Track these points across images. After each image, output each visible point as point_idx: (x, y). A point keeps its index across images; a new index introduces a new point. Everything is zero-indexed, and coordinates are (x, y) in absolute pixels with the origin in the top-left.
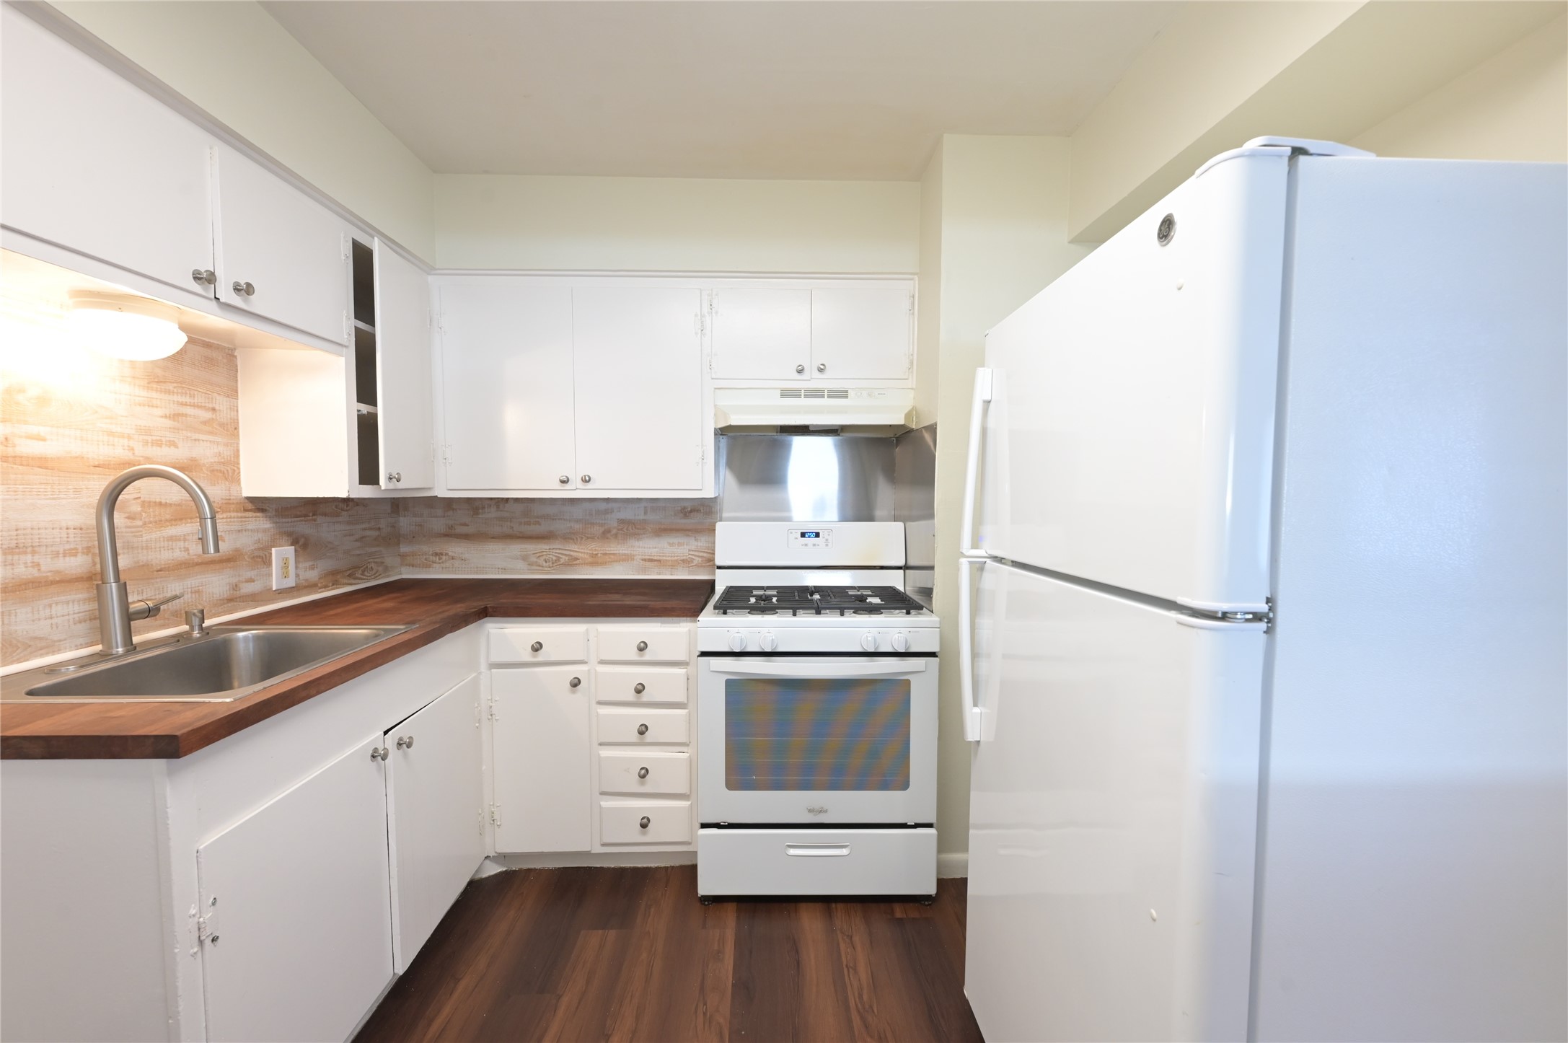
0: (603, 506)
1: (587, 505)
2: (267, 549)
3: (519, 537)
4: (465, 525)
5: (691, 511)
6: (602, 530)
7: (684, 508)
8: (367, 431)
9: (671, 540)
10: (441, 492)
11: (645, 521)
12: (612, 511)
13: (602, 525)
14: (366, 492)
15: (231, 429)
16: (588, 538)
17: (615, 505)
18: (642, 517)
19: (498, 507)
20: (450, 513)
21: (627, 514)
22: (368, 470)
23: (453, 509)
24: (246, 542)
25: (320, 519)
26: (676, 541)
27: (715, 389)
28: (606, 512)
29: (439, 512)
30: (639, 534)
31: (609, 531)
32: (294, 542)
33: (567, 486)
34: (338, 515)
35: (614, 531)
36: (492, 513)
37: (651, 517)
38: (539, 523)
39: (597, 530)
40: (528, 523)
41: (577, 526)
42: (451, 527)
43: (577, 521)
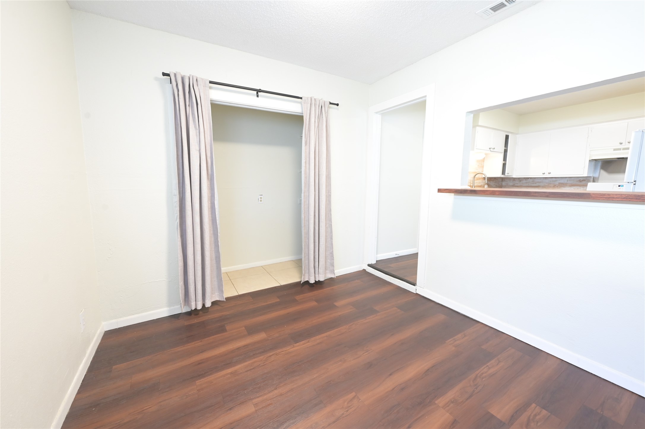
0: (554, 179)
1: (550, 179)
2: (484, 185)
3: (530, 187)
4: (517, 184)
5: (582, 181)
6: (553, 185)
7: (580, 180)
8: (504, 165)
9: (575, 188)
10: (514, 177)
11: (567, 183)
12: (557, 181)
13: (554, 184)
14: (503, 176)
15: (483, 167)
16: (549, 187)
17: (558, 179)
18: (566, 182)
19: (526, 180)
20: (514, 181)
21: (562, 181)
22: (503, 172)
23: (515, 181)
24: (482, 184)
25: (491, 181)
26: (576, 188)
27: (591, 150)
28: (555, 181)
29: (512, 181)
30: (564, 186)
31: (555, 185)
32: (487, 185)
33: (544, 175)
34: (493, 181)
35: (557, 186)
36: (524, 181)
37: (569, 182)
38: (536, 184)
39: (552, 185)
40: (533, 184)
41: (546, 184)
42: (514, 184)
43: (546, 183)
